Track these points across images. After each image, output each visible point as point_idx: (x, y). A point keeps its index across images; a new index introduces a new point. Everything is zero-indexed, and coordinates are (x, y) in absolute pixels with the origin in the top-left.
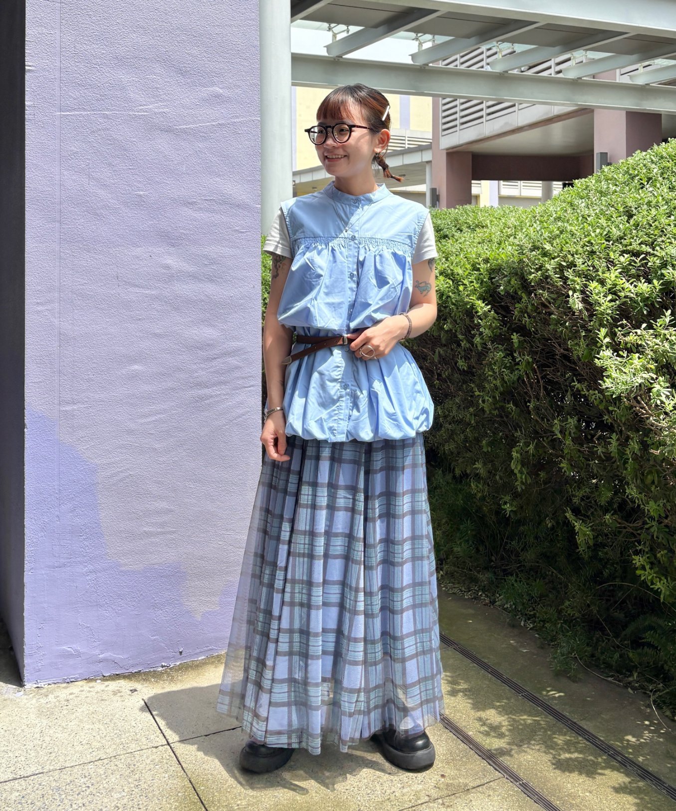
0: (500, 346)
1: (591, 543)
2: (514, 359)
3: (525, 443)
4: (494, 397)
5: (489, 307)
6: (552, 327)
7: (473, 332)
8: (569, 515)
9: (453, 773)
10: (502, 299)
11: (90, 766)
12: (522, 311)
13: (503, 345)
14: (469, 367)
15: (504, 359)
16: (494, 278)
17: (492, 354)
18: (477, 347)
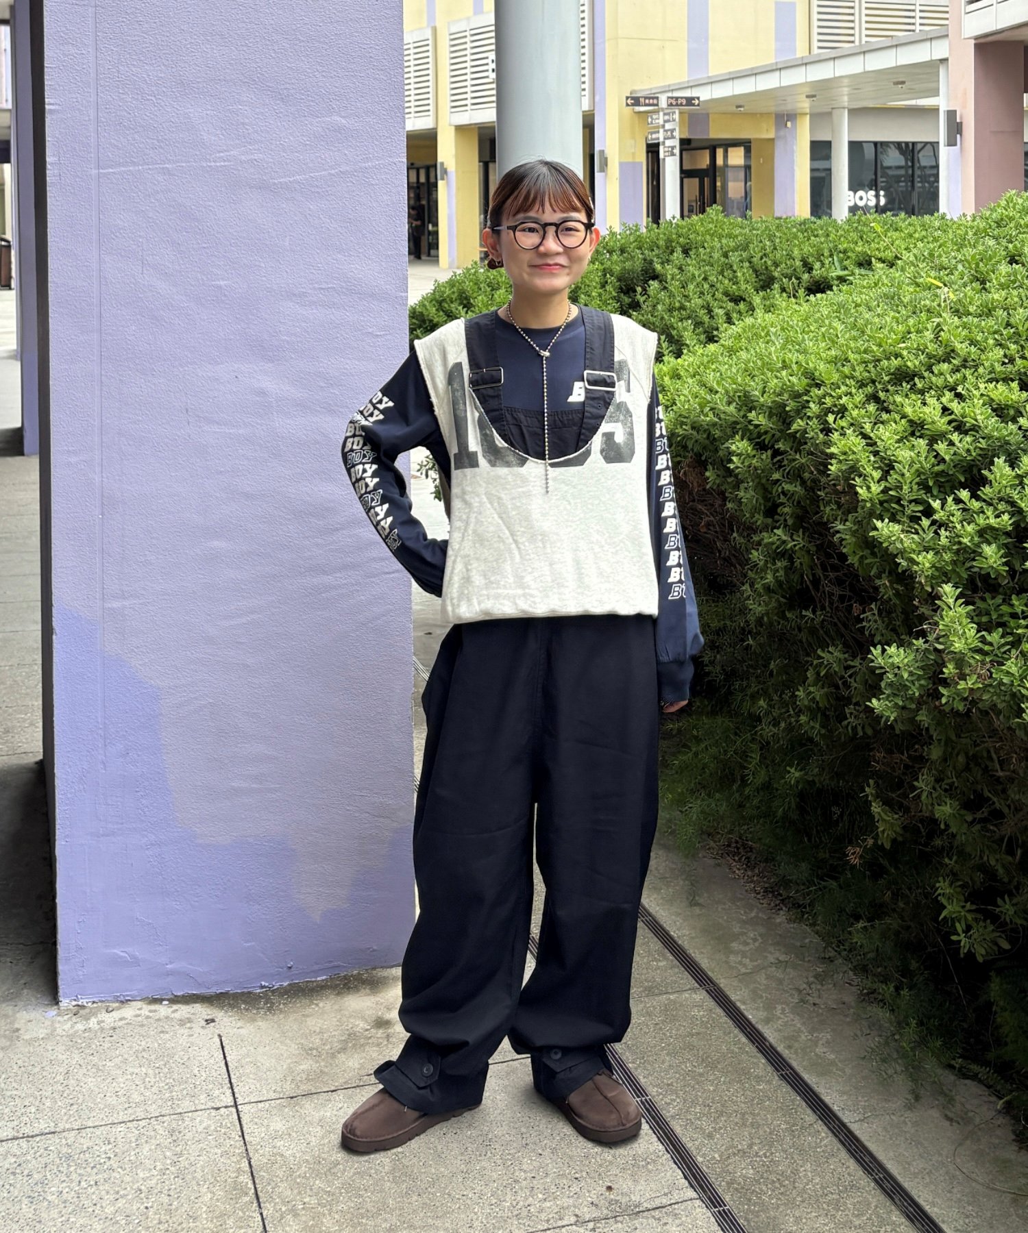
9: (627, 1185)
11: (121, 1128)
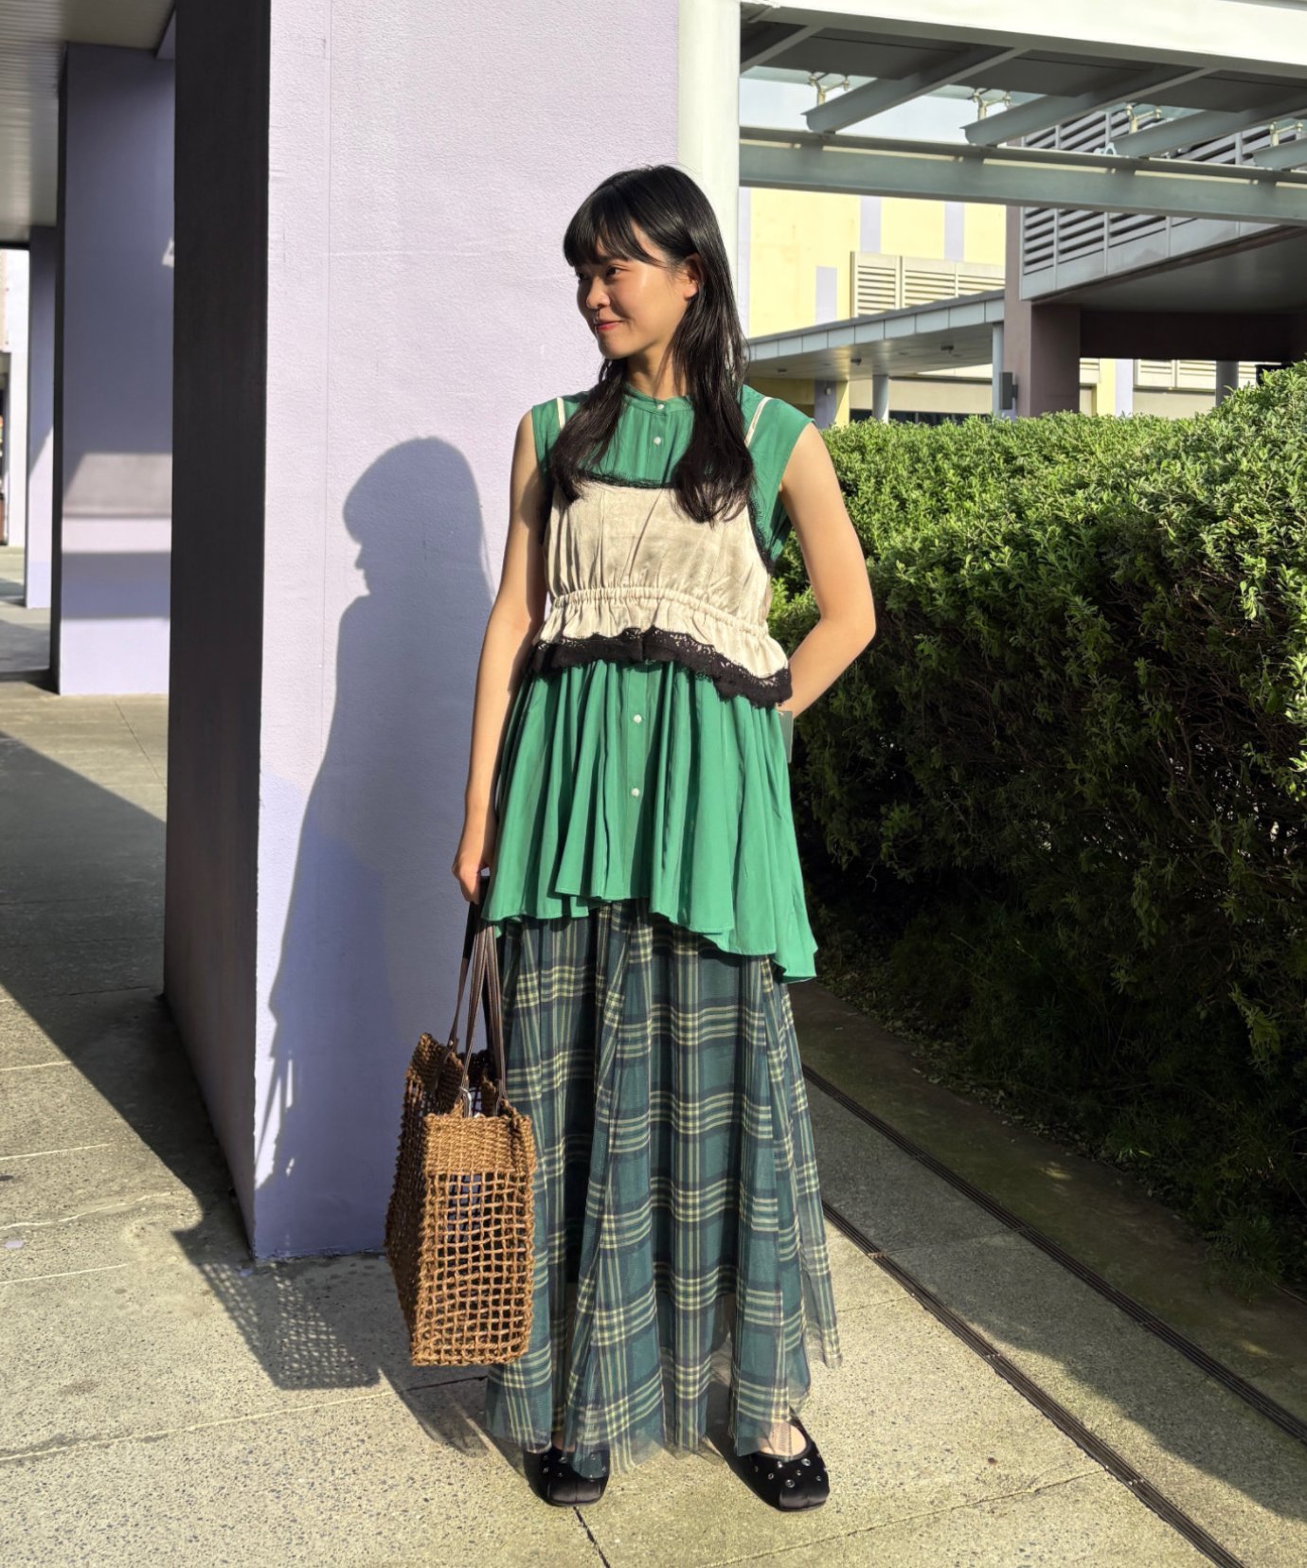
0: (1114, 681)
1: (1276, 1048)
2: (1138, 704)
3: (1157, 860)
4: (1102, 774)
5: (1095, 608)
6: (1210, 648)
7: (1064, 653)
8: (1235, 995)
9: (1012, 1456)
10: (1119, 593)
12: (1158, 617)
13: (1120, 680)
14: (1056, 716)
15: (1121, 705)
16: (1105, 554)
17: (1099, 695)
18: (1071, 679)
